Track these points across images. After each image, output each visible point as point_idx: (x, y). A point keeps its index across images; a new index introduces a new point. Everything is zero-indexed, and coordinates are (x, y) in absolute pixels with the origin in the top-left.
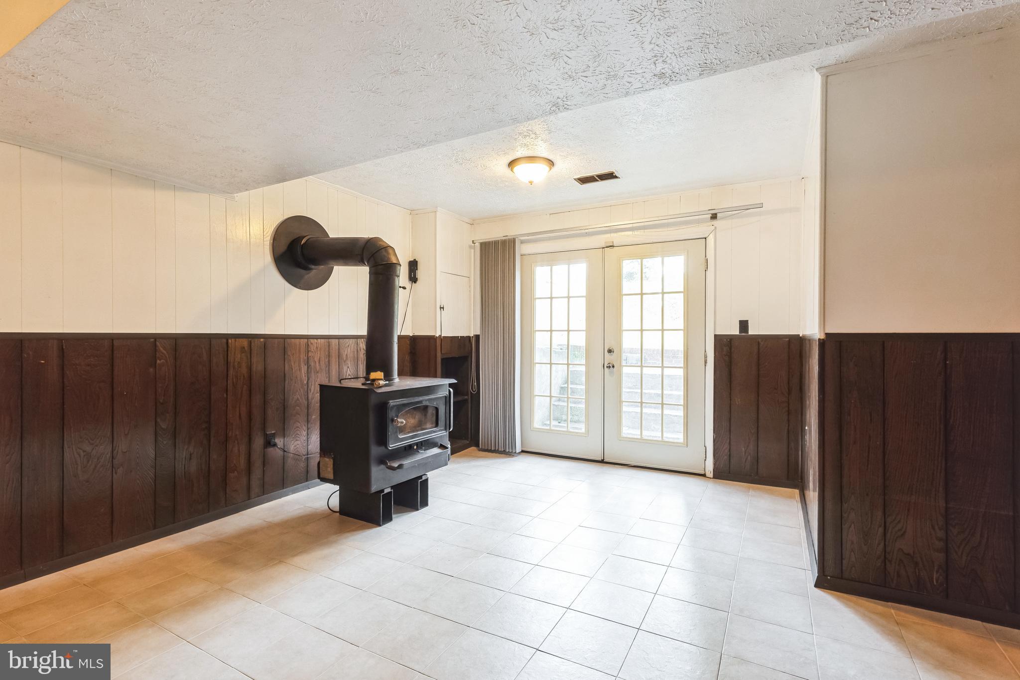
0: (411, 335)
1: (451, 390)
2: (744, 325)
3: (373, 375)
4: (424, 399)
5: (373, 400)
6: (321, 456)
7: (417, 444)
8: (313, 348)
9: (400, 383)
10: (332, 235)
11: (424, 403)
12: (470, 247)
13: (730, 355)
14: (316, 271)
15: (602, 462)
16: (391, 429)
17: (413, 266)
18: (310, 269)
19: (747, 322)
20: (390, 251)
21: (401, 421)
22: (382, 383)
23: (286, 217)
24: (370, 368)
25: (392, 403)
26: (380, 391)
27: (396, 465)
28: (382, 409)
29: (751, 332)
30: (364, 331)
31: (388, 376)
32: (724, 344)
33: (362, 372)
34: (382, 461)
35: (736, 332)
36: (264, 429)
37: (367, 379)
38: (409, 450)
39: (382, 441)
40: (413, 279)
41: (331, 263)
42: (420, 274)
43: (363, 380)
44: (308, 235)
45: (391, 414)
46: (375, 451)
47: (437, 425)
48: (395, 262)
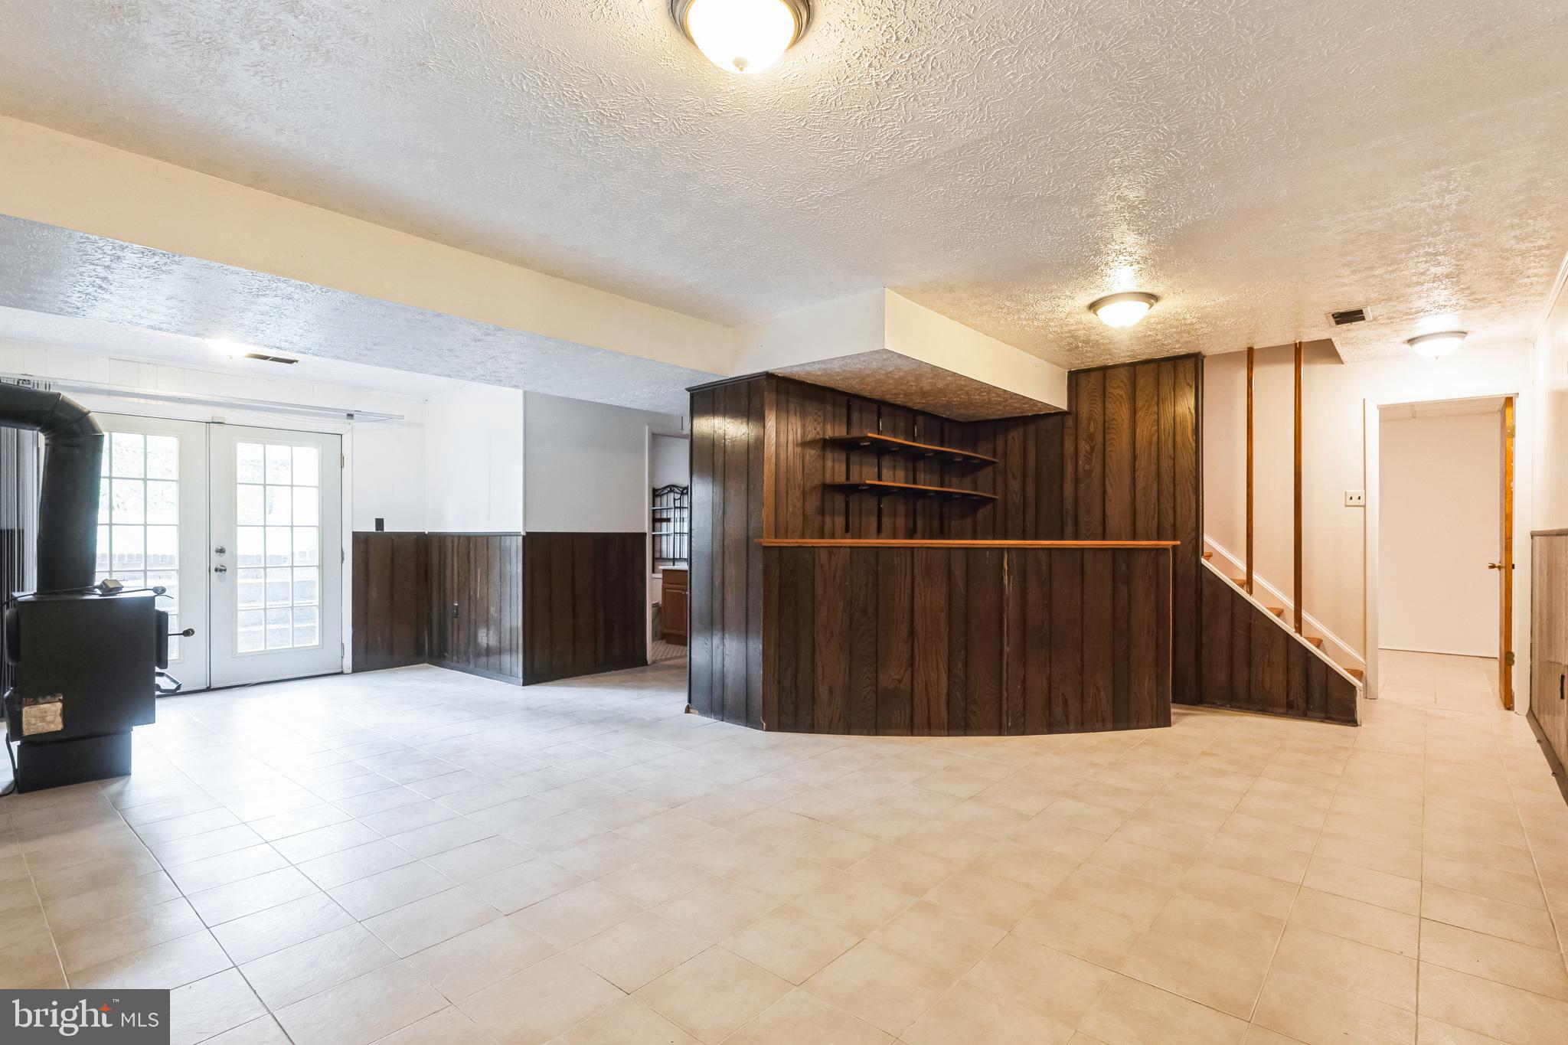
2: (380, 523)
13: (367, 551)
15: (209, 689)
19: (382, 520)
29: (387, 529)
32: (360, 540)
35: (373, 529)
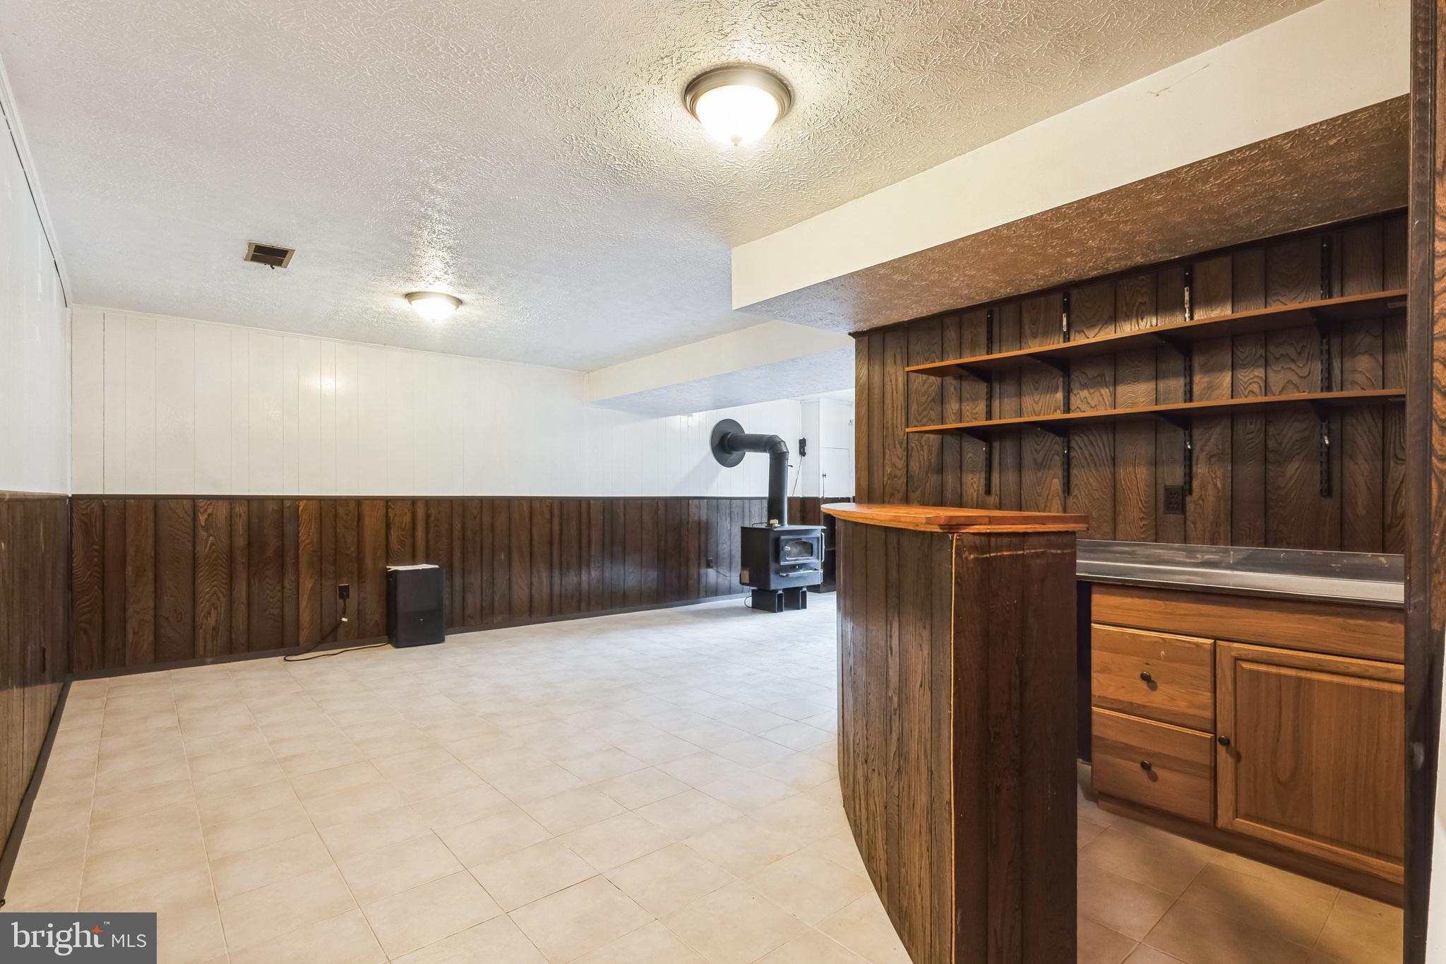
0: (801, 496)
1: (823, 534)
3: (772, 522)
4: (804, 538)
5: (772, 536)
6: (742, 570)
7: (798, 565)
8: (734, 506)
9: (787, 527)
10: (747, 432)
11: (803, 540)
12: (849, 425)
14: (735, 454)
16: (781, 553)
17: (803, 443)
18: (732, 453)
20: (782, 444)
21: (788, 548)
22: (777, 525)
23: (719, 421)
24: (770, 517)
25: (782, 537)
26: (775, 530)
27: (784, 575)
28: (777, 542)
30: (766, 495)
31: (781, 522)
33: (765, 520)
34: (777, 572)
36: (706, 556)
37: (768, 523)
38: (793, 568)
39: (777, 559)
40: (803, 453)
41: (745, 450)
42: (808, 449)
43: (766, 525)
44: (733, 431)
45: (782, 544)
46: (773, 566)
47: (812, 555)
48: (785, 451)
